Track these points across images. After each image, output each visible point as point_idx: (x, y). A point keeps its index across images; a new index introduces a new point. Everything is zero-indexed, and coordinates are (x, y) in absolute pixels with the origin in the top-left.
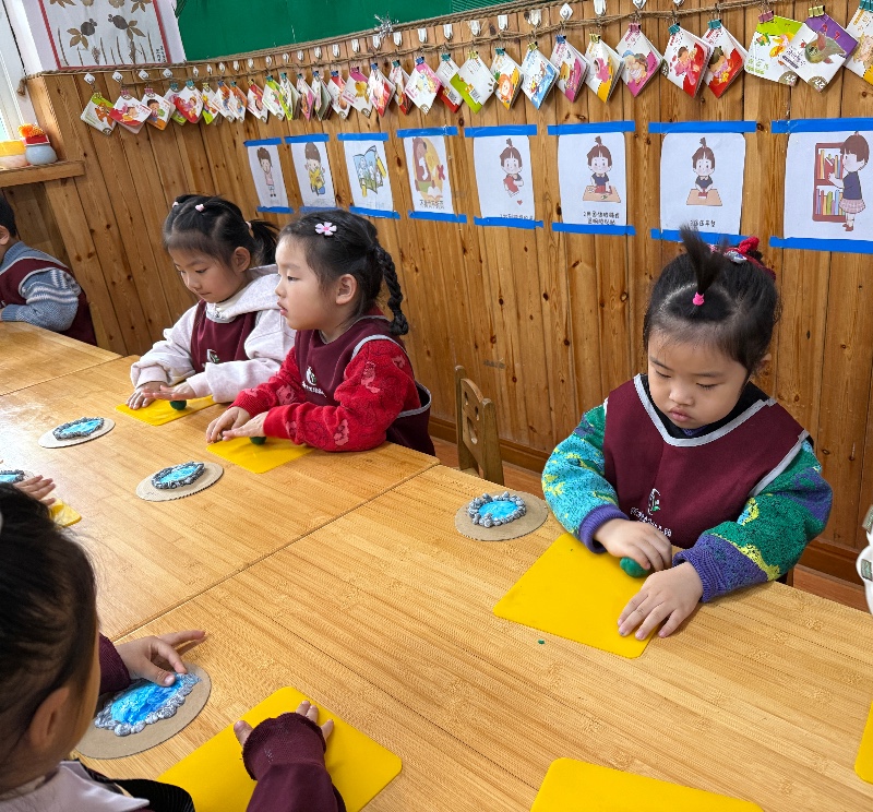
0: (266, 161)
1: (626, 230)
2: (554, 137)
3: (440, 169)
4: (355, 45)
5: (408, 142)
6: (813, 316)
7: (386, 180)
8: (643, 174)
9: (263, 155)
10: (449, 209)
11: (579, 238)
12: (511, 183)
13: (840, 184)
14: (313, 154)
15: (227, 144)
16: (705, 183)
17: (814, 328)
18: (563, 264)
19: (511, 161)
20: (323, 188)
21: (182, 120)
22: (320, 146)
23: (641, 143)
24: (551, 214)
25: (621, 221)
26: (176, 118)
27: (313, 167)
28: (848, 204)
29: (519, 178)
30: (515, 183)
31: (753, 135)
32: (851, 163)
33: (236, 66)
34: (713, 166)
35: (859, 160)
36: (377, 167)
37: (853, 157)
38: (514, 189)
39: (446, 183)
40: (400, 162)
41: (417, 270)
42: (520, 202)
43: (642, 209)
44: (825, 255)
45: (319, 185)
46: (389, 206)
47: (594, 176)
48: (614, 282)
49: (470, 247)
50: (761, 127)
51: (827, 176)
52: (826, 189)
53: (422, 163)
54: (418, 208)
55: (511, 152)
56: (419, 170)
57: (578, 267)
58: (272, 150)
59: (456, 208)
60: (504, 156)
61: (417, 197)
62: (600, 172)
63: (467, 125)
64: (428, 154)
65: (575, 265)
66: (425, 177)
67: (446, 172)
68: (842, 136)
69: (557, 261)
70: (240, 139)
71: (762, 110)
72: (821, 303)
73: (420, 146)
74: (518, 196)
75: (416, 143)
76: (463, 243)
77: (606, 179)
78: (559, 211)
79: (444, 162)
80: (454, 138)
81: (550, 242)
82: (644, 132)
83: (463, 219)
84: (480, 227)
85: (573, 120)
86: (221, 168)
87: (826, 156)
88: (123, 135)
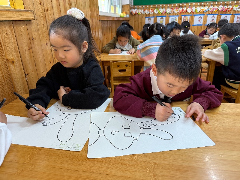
2: (207, 16)
4: (177, 5)
8: (218, 19)
9: (149, 19)
23: (219, 16)
33: (148, 6)
34: (227, 18)
36: (176, 20)
38: (200, 21)
40: (180, 19)
42: (201, 23)
52: (238, 20)
53: (185, 19)
55: (200, 17)
62: (213, 19)
63: (194, 14)
67: (189, 20)
71: (233, 13)
73: (185, 17)
78: (206, 23)
80: (191, 16)
81: (204, 27)
82: (219, 15)
84: (193, 26)
85: (210, 14)
87: (238, 17)
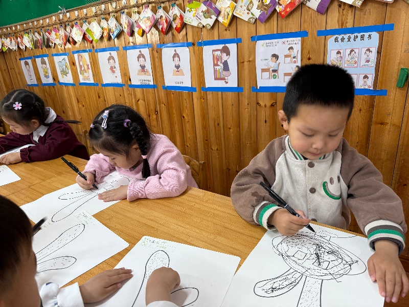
0: (27, 66)
1: (154, 86)
2: (125, 51)
3: (88, 66)
4: (54, 18)
5: (76, 56)
6: (219, 117)
7: (70, 71)
8: (157, 64)
9: (26, 64)
10: (92, 81)
11: (138, 90)
12: (112, 69)
13: (222, 65)
14: (43, 62)
15: (14, 60)
16: (178, 67)
17: (220, 122)
18: (134, 100)
19: (112, 61)
20: (48, 76)
22: (46, 59)
23: (155, 52)
24: (127, 81)
25: (152, 83)
27: (44, 68)
28: (225, 73)
29: (115, 68)
30: (114, 69)
31: (191, 48)
32: (225, 57)
33: (14, 28)
34: (179, 60)
35: (227, 56)
36: (66, 66)
37: (225, 54)
38: (114, 72)
39: (90, 71)
40: (74, 64)
41: (83, 106)
42: (116, 77)
43: (158, 78)
44: (220, 93)
45: (47, 74)
46: (71, 81)
47: (140, 65)
48: (152, 107)
49: (101, 96)
50: (193, 44)
51: (217, 62)
52: (218, 68)
53: (81, 64)
54: (82, 81)
55: (111, 58)
56: (81, 67)
57: (139, 102)
58: (29, 61)
59: (94, 81)
60: (109, 59)
61: (81, 77)
62: (142, 64)
63: (95, 48)
64: (83, 60)
65: (138, 101)
66: (83, 69)
67: (90, 67)
68: (220, 47)
69: (132, 100)
70: (18, 58)
71: (193, 37)
72: (221, 112)
73: (80, 57)
74: (116, 75)
75: (78, 56)
76: (98, 94)
77: (144, 66)
78: (130, 80)
79: (89, 63)
80: (92, 54)
81: (128, 92)
82: (155, 48)
83: (97, 84)
84: (103, 87)
85: (131, 44)
86: (12, 69)
87: (216, 55)
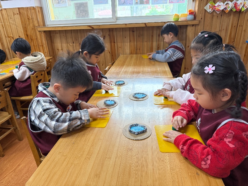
21: (234, 10)
26: (233, 10)
88: (214, 14)
